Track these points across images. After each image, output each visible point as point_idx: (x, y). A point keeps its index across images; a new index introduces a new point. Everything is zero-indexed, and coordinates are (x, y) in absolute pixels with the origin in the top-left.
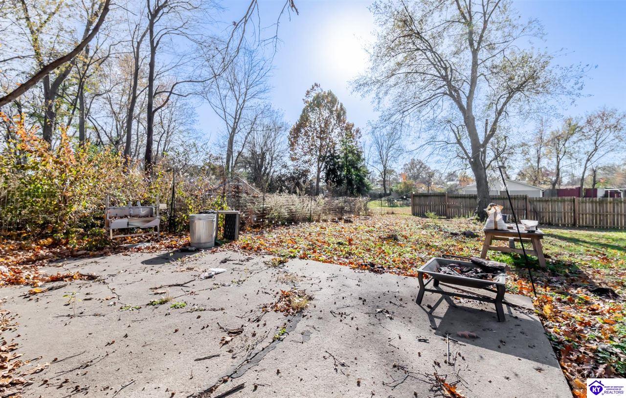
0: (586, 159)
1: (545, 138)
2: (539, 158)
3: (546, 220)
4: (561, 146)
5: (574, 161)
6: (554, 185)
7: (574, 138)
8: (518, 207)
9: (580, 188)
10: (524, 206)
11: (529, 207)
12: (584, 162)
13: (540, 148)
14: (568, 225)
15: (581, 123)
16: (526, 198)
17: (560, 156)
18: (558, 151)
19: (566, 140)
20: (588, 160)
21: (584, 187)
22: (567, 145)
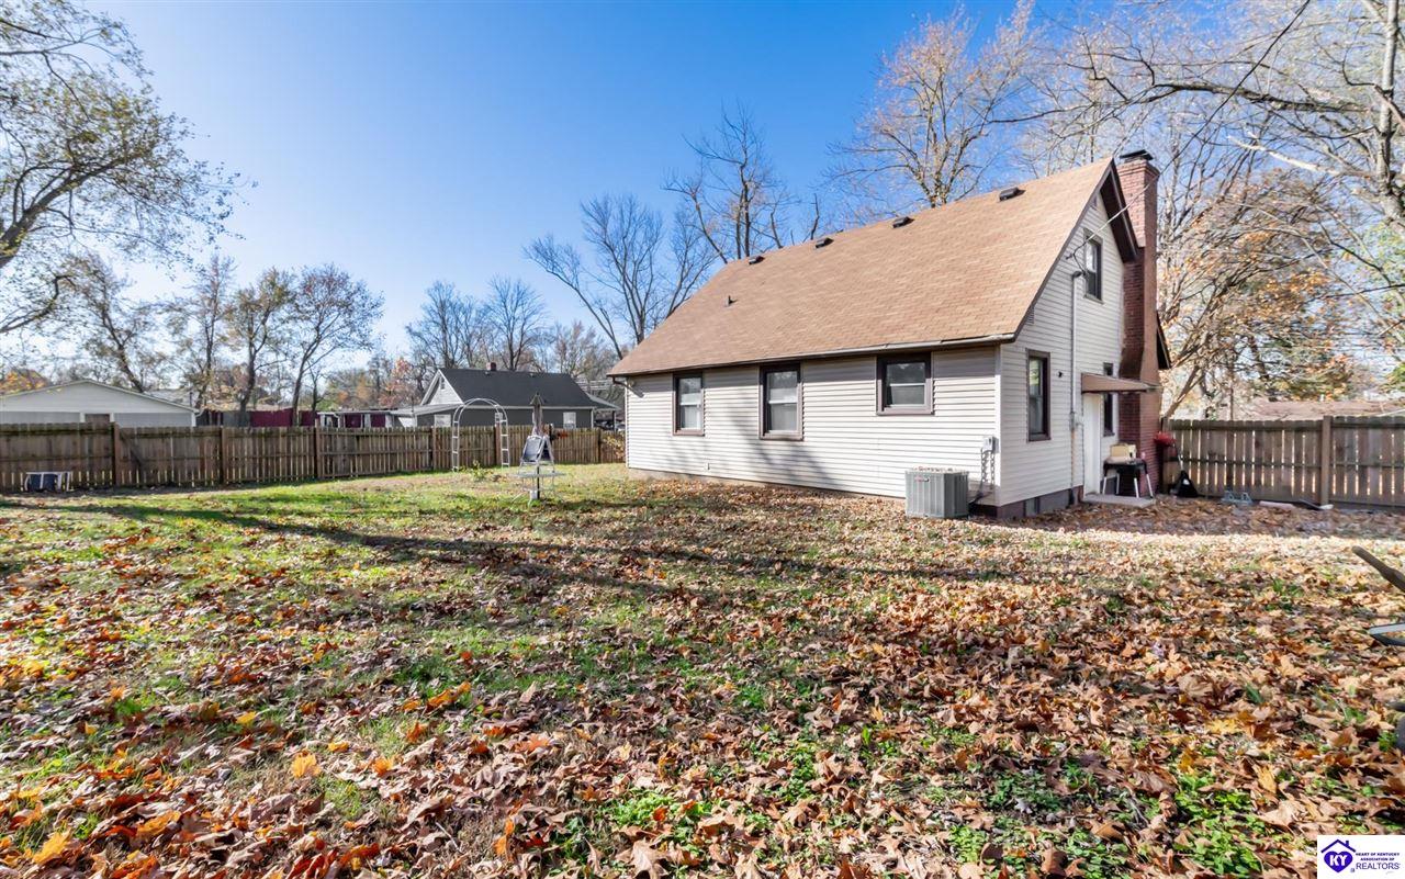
0: (302, 355)
1: (223, 304)
2: (210, 344)
3: (162, 476)
4: (258, 323)
5: (281, 357)
6: (243, 403)
7: (283, 313)
8: (90, 451)
9: (291, 410)
10: (107, 449)
11: (121, 450)
12: (299, 360)
13: (213, 321)
14: (209, 482)
15: (295, 286)
16: (113, 430)
17: (258, 345)
18: (251, 333)
19: (266, 315)
20: (306, 358)
21: (299, 409)
22: (268, 323)
